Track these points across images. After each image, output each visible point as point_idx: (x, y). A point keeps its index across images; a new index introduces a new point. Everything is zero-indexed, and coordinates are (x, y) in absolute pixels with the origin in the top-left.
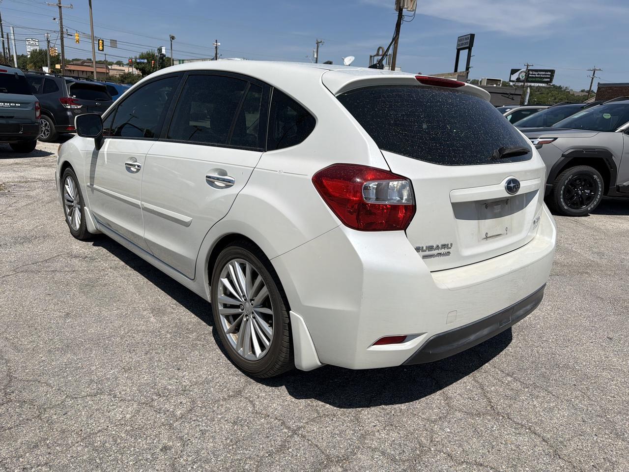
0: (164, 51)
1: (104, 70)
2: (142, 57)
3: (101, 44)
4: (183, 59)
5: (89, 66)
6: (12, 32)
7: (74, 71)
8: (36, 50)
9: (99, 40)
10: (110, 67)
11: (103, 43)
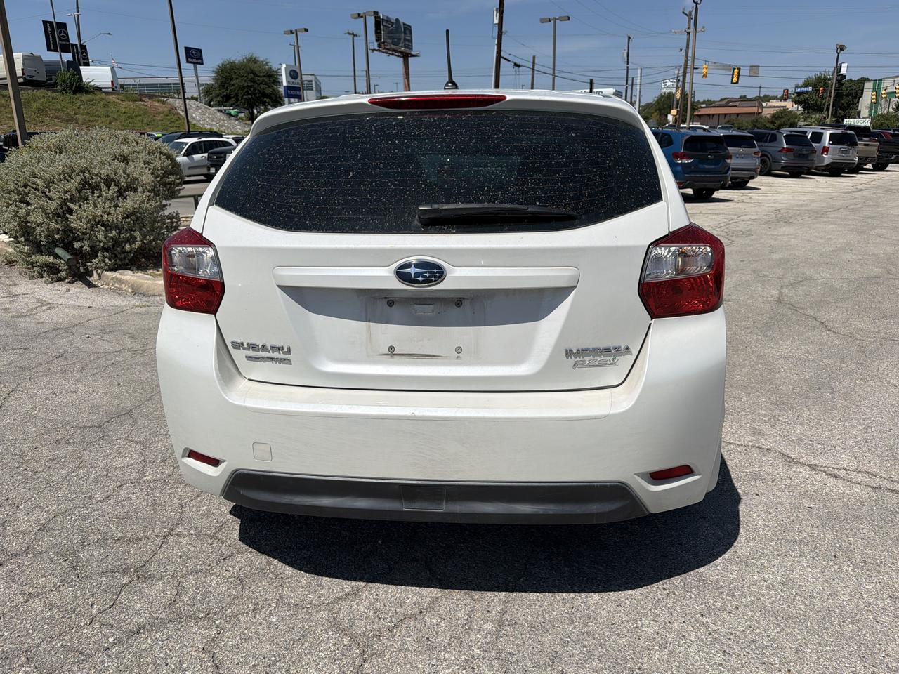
0: (844, 71)
1: (754, 110)
2: (806, 85)
3: (736, 74)
4: (880, 78)
5: (736, 106)
6: (639, 75)
7: (713, 115)
8: (665, 93)
9: (734, 69)
10: (764, 104)
11: (739, 73)
